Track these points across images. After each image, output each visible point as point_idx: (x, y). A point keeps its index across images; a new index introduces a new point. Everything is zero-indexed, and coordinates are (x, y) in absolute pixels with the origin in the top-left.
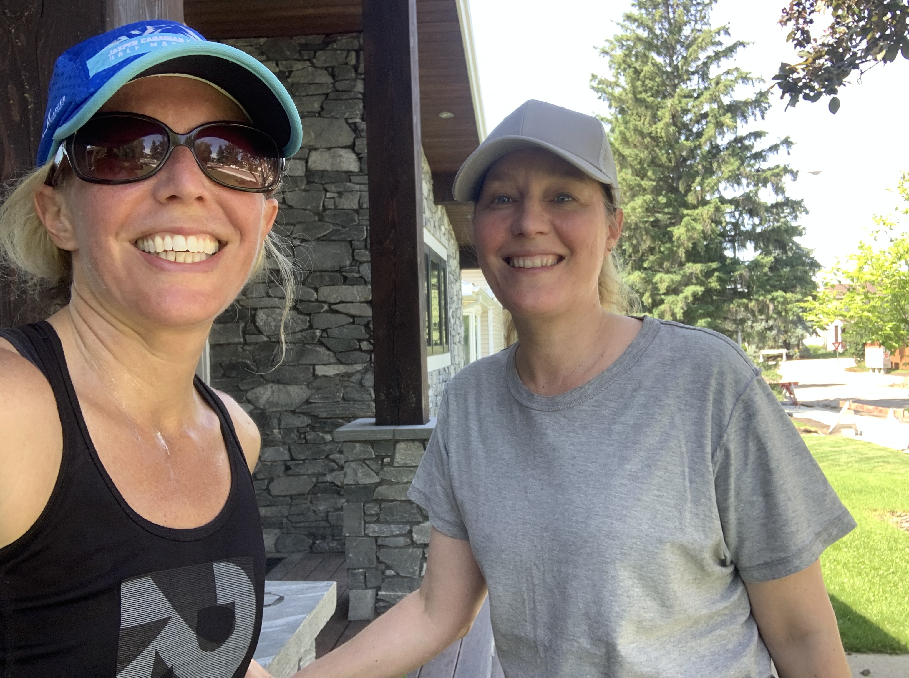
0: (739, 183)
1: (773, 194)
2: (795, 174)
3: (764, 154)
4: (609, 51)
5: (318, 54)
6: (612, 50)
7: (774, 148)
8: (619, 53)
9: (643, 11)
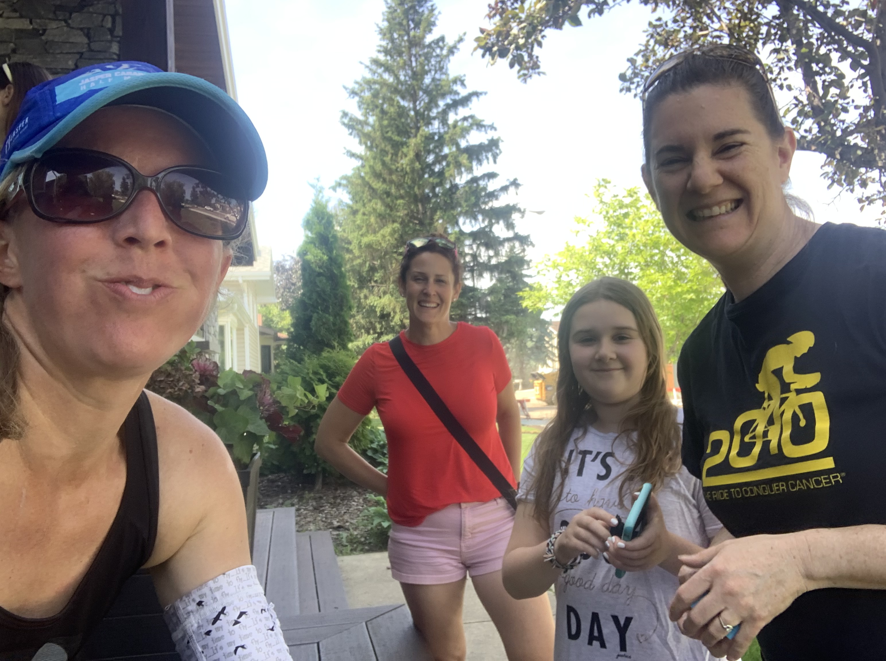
0: (476, 219)
1: (505, 230)
2: (522, 213)
3: (496, 193)
4: (359, 92)
5: (73, 16)
6: (361, 91)
7: (505, 189)
8: (367, 94)
9: (389, 58)
